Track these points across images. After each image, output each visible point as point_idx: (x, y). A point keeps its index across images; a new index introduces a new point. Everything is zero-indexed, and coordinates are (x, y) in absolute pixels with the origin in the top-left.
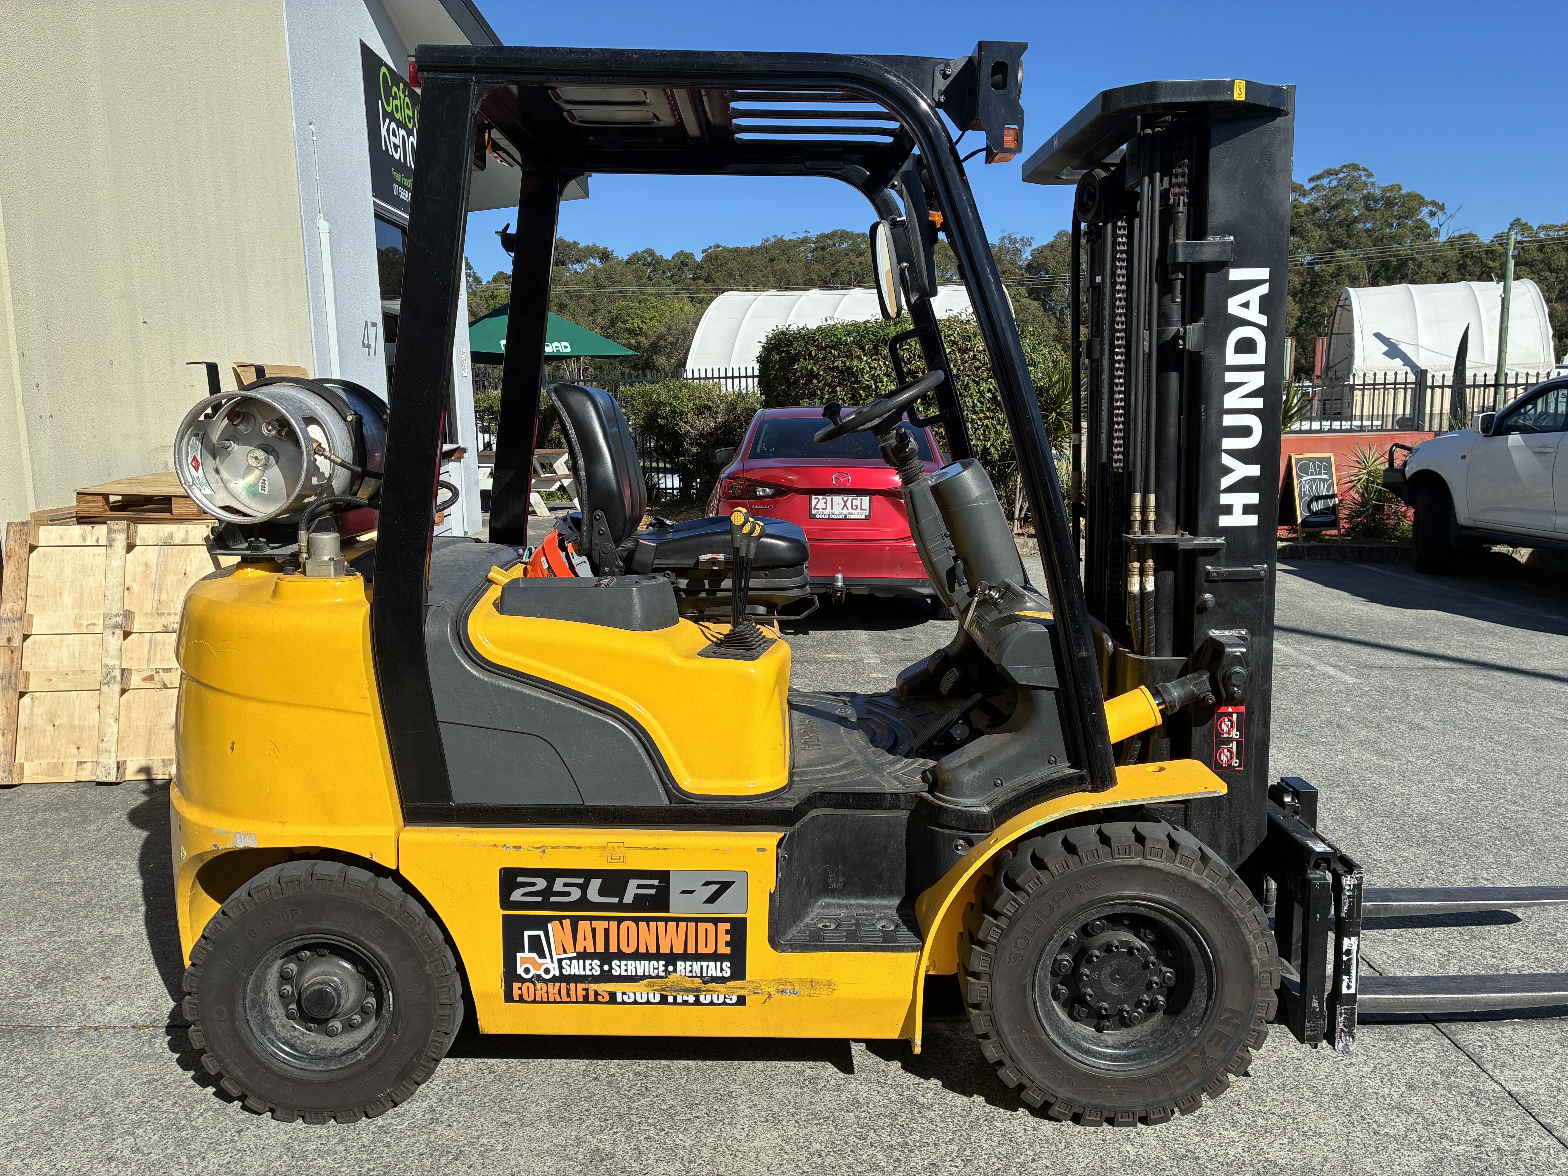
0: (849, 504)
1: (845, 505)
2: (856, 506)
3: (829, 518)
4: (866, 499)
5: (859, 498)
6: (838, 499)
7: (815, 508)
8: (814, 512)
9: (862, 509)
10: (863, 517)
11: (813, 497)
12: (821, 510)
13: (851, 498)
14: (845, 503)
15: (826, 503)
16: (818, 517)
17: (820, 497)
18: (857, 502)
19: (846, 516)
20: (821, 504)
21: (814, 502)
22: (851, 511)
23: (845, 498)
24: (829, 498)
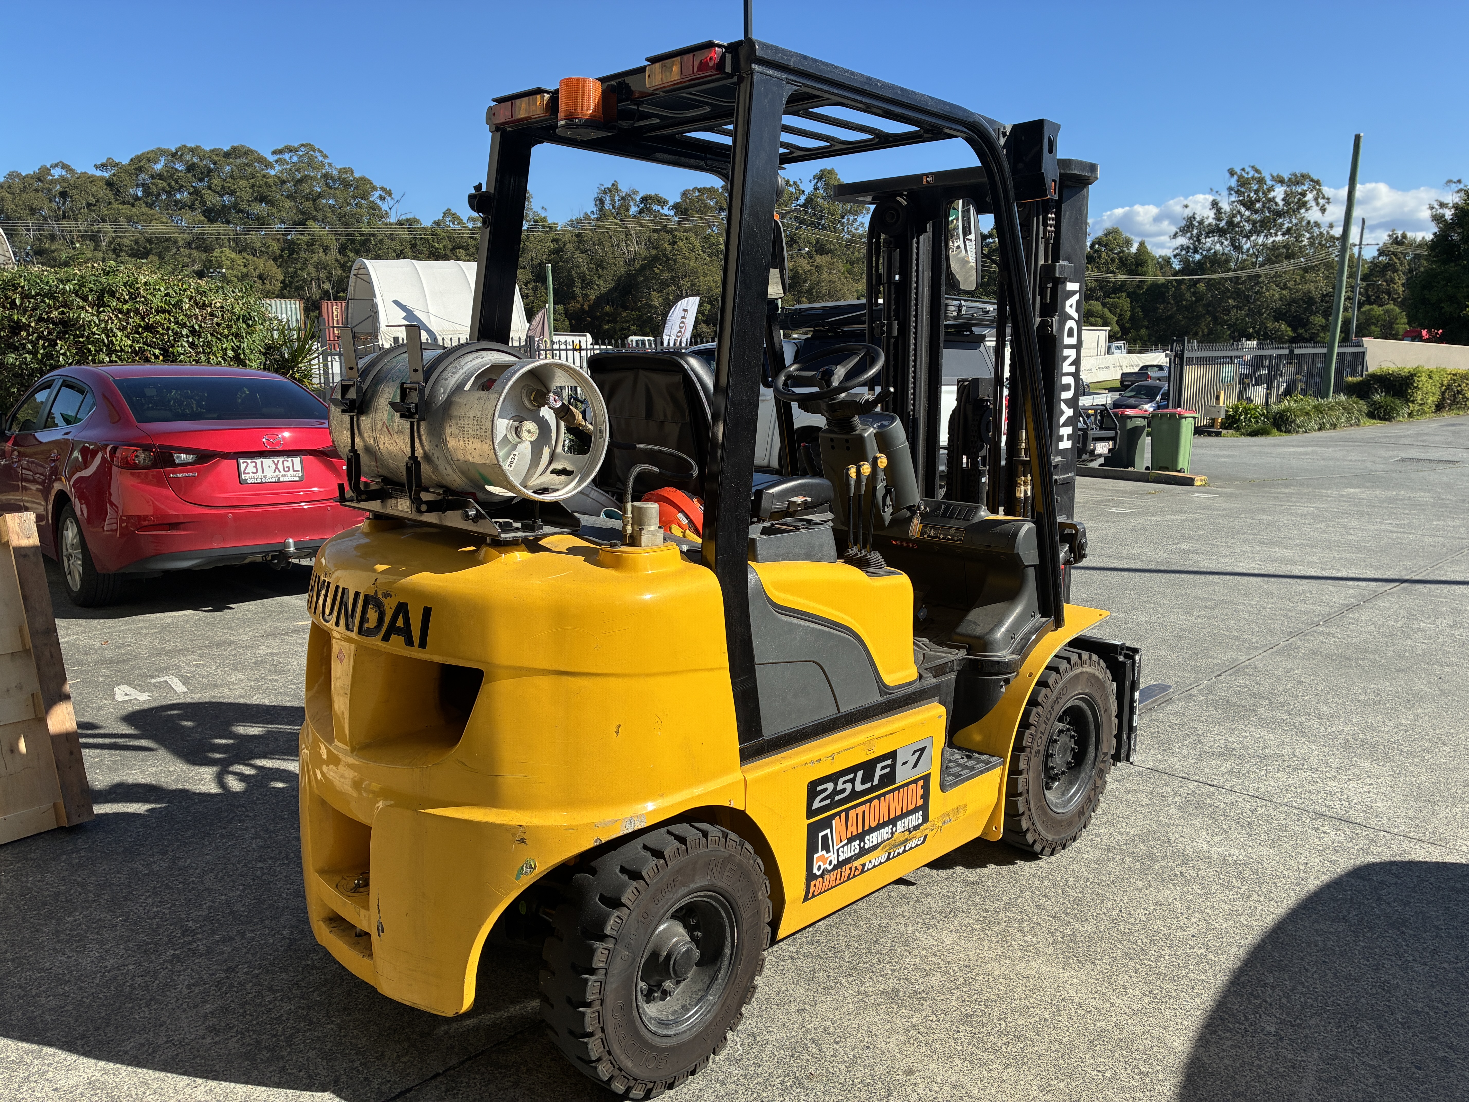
0: (280, 466)
1: (277, 468)
2: (288, 467)
3: (261, 483)
4: (297, 460)
5: (290, 459)
6: (268, 462)
7: (245, 473)
8: (244, 477)
9: (294, 471)
10: (297, 479)
11: (241, 461)
12: (251, 474)
13: (281, 460)
14: (276, 465)
15: (255, 467)
16: (249, 481)
17: (249, 461)
18: (288, 464)
19: (279, 478)
20: (251, 468)
21: (243, 466)
22: (283, 473)
23: (276, 460)
24: (258, 461)
